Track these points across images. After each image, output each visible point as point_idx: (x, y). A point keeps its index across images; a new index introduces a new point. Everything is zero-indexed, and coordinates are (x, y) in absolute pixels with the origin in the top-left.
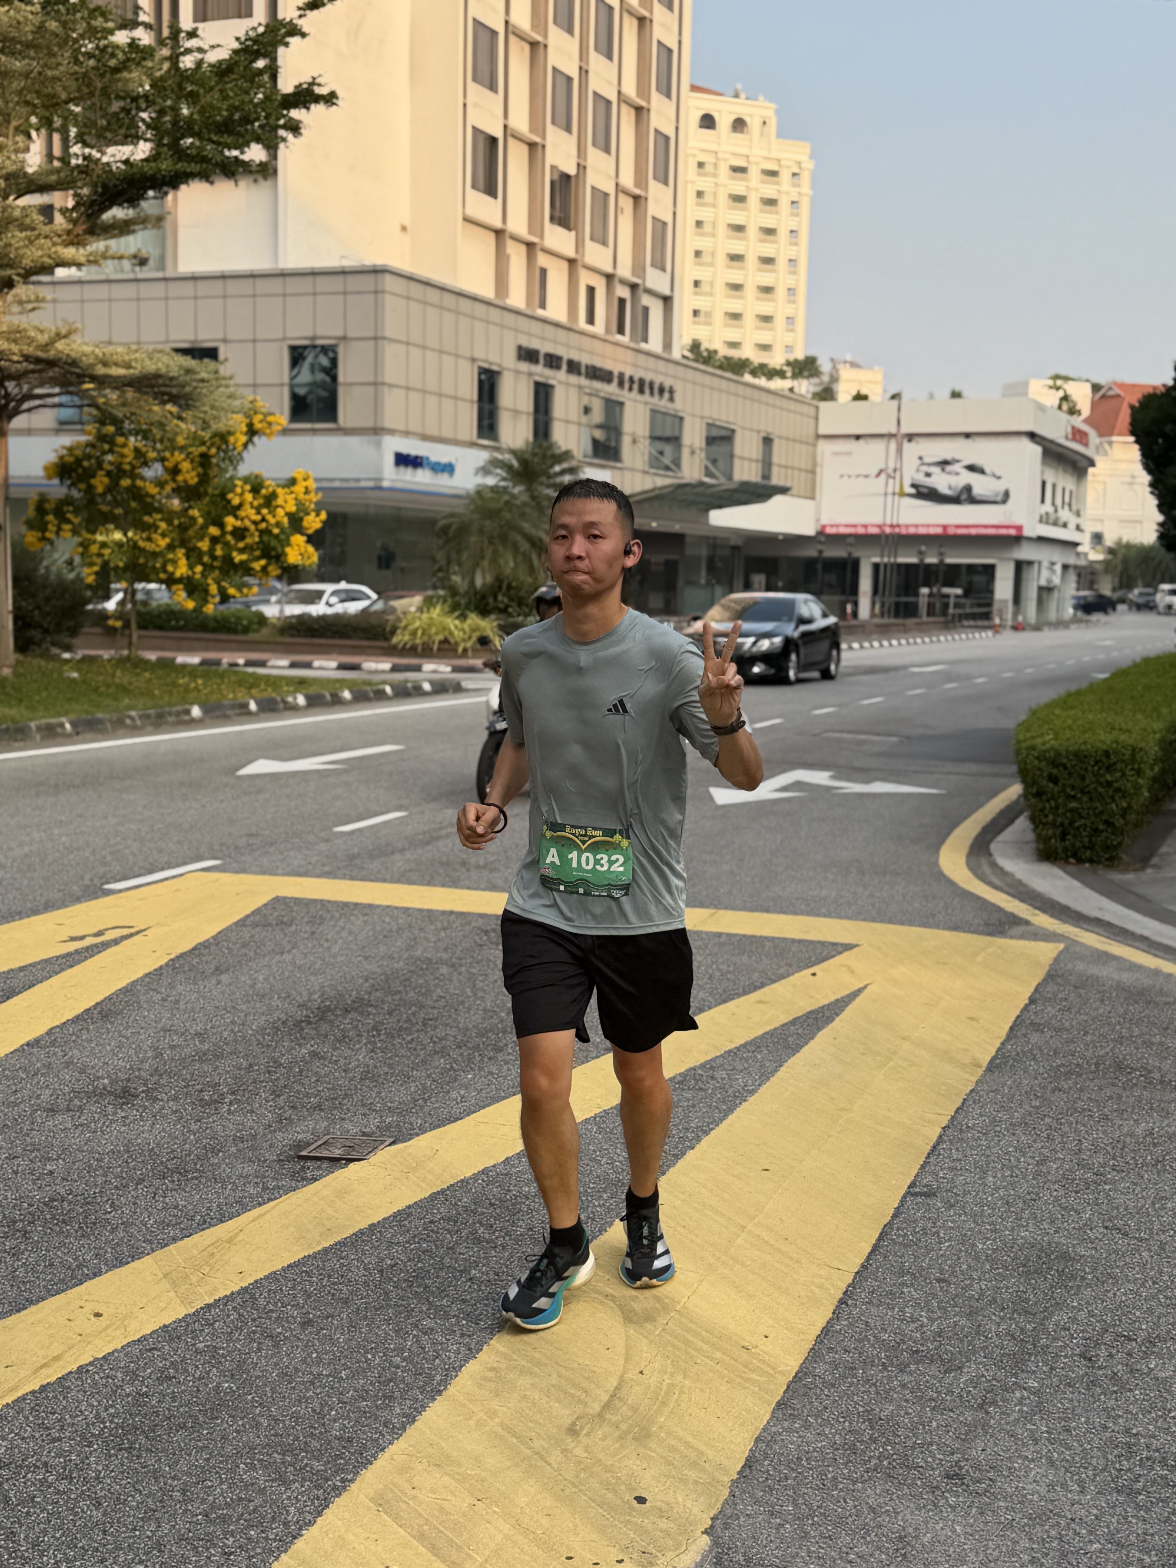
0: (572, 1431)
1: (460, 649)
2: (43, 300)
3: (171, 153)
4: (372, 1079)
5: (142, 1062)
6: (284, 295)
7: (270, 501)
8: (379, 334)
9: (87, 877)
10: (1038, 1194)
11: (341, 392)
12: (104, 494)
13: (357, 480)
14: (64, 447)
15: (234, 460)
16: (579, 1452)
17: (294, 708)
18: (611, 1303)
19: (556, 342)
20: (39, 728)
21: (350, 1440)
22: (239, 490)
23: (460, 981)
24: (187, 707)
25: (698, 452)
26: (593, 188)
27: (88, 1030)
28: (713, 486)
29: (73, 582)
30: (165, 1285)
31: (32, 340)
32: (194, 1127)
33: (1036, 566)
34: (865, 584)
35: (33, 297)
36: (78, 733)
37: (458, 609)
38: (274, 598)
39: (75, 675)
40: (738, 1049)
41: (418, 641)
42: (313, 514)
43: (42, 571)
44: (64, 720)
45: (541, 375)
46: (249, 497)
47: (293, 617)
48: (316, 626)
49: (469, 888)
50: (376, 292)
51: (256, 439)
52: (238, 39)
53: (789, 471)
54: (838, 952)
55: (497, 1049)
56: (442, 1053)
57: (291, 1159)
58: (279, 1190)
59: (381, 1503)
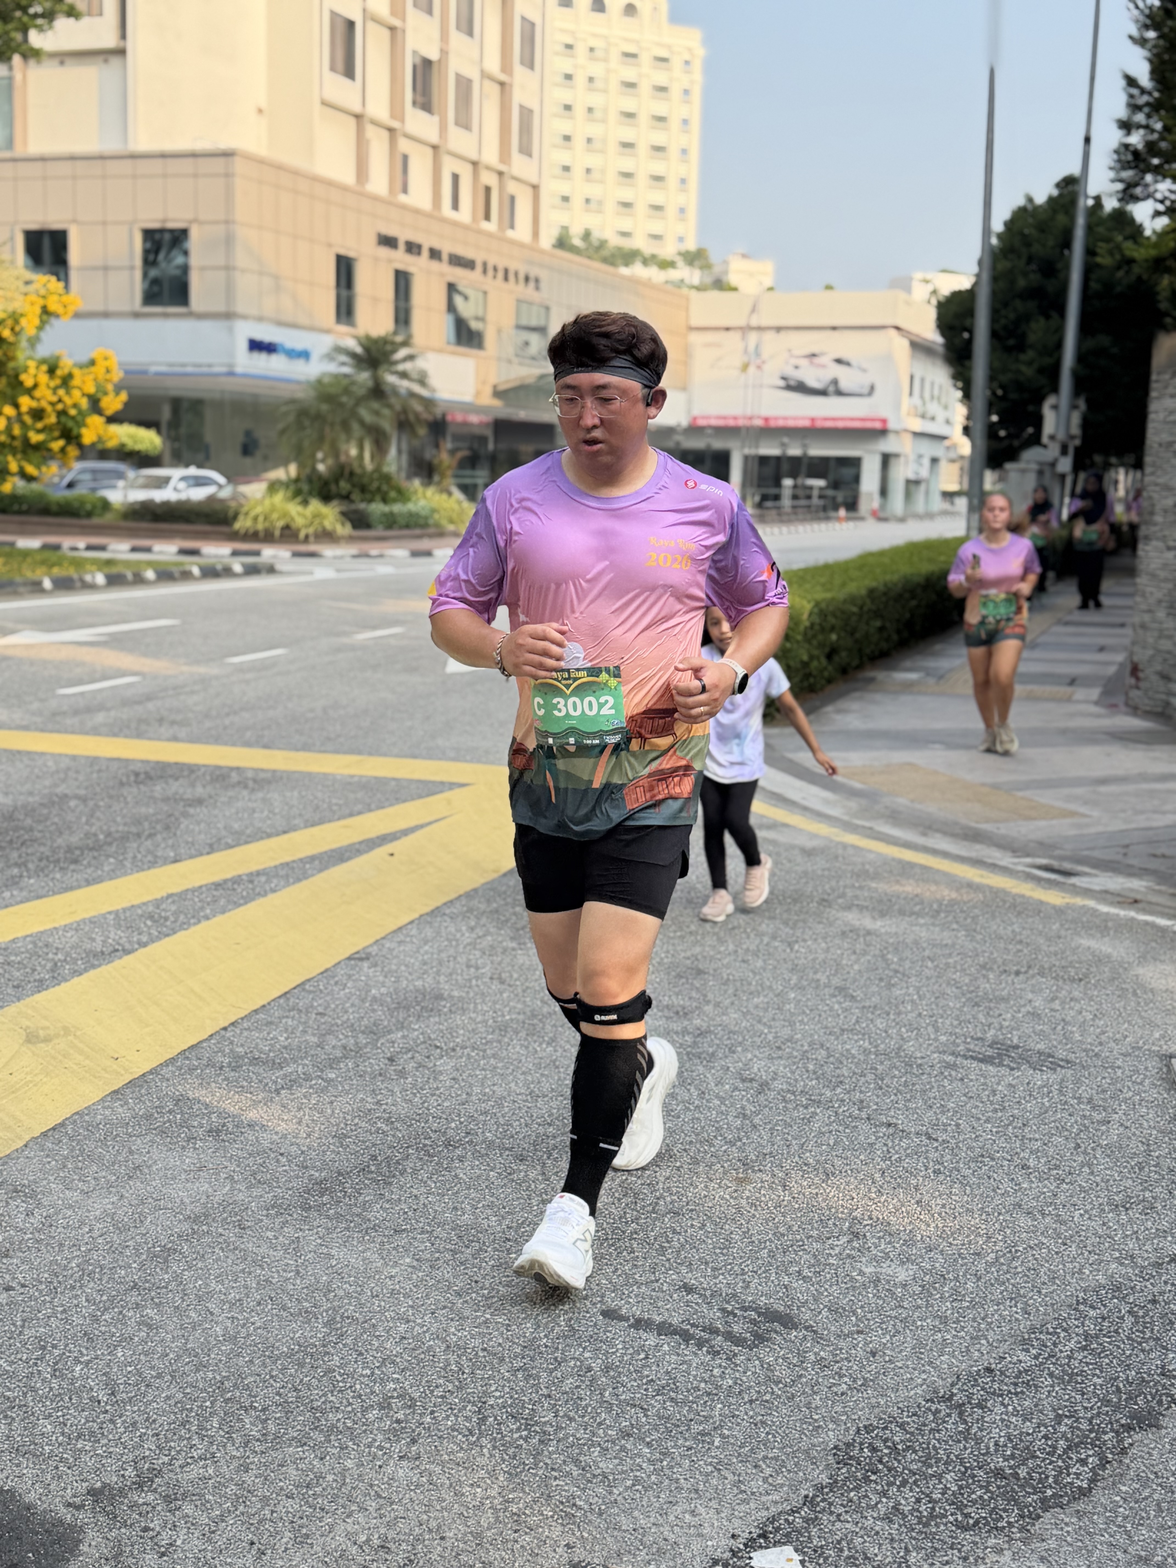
1: (302, 535)
6: (134, 176)
7: (66, 382)
8: (231, 218)
10: (455, 958)
11: (192, 274)
13: (209, 366)
17: (91, 587)
19: (415, 229)
23: (81, 812)
26: (457, 74)
33: (902, 458)
34: (737, 476)
37: (301, 495)
38: (121, 483)
40: (294, 861)
41: (260, 526)
42: (112, 395)
45: (401, 262)
46: (44, 378)
47: (137, 502)
48: (159, 512)
49: (150, 739)
50: (226, 175)
51: (52, 322)
54: (451, 789)
55: (74, 862)
56: (21, 865)
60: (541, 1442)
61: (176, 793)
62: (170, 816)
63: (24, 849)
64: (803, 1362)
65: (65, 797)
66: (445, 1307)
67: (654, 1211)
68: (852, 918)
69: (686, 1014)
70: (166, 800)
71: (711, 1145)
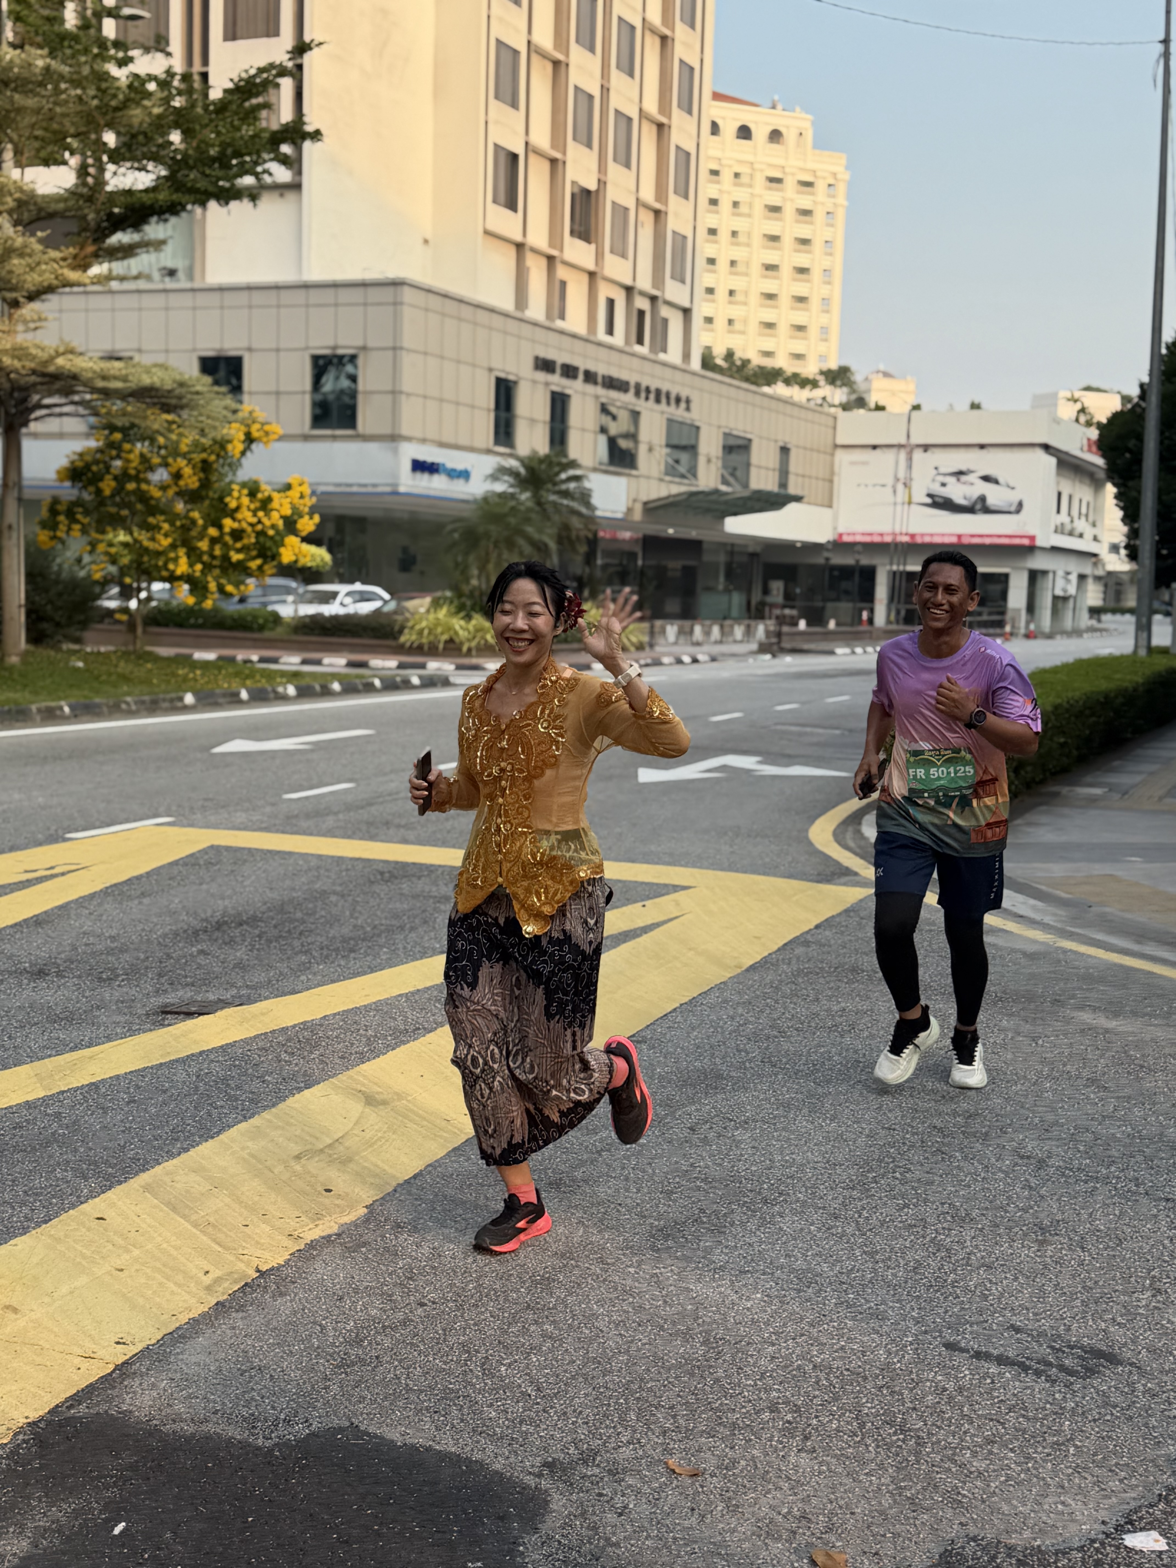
0: (298, 1157)
1: (465, 649)
2: (46, 319)
3: (169, 184)
4: (241, 968)
5: (59, 954)
6: (307, 306)
7: (266, 505)
8: (398, 345)
9: (53, 828)
10: (724, 1043)
11: (361, 400)
12: (113, 496)
13: (375, 485)
14: (75, 453)
15: (234, 466)
16: (298, 1168)
17: (284, 698)
18: (360, 1095)
19: (572, 353)
20: (39, 711)
21: (139, 1160)
22: (236, 494)
23: (343, 906)
24: (181, 694)
25: (714, 460)
26: (614, 203)
27: (22, 932)
28: (727, 494)
29: (84, 579)
30: (35, 1079)
31: (34, 357)
32: (87, 994)
33: (1051, 576)
34: (881, 591)
35: (36, 317)
36: (76, 716)
37: (464, 610)
38: (290, 598)
39: (80, 664)
41: (424, 641)
42: (307, 517)
43: (55, 568)
44: (63, 703)
45: (558, 385)
46: (245, 501)
47: (306, 616)
48: (328, 625)
49: (382, 841)
50: (395, 304)
51: (254, 446)
52: (231, 80)
53: (807, 480)
54: (676, 891)
55: (352, 951)
56: (306, 953)
57: (156, 1013)
58: (139, 1031)
59: (147, 1188)
60: (918, 1444)
61: (423, 891)
62: (424, 911)
63: (303, 939)
64: (1133, 1391)
65: (324, 893)
66: (802, 1335)
67: (968, 1264)
68: (1086, 1017)
69: (952, 1098)
70: (415, 897)
71: (1006, 1212)
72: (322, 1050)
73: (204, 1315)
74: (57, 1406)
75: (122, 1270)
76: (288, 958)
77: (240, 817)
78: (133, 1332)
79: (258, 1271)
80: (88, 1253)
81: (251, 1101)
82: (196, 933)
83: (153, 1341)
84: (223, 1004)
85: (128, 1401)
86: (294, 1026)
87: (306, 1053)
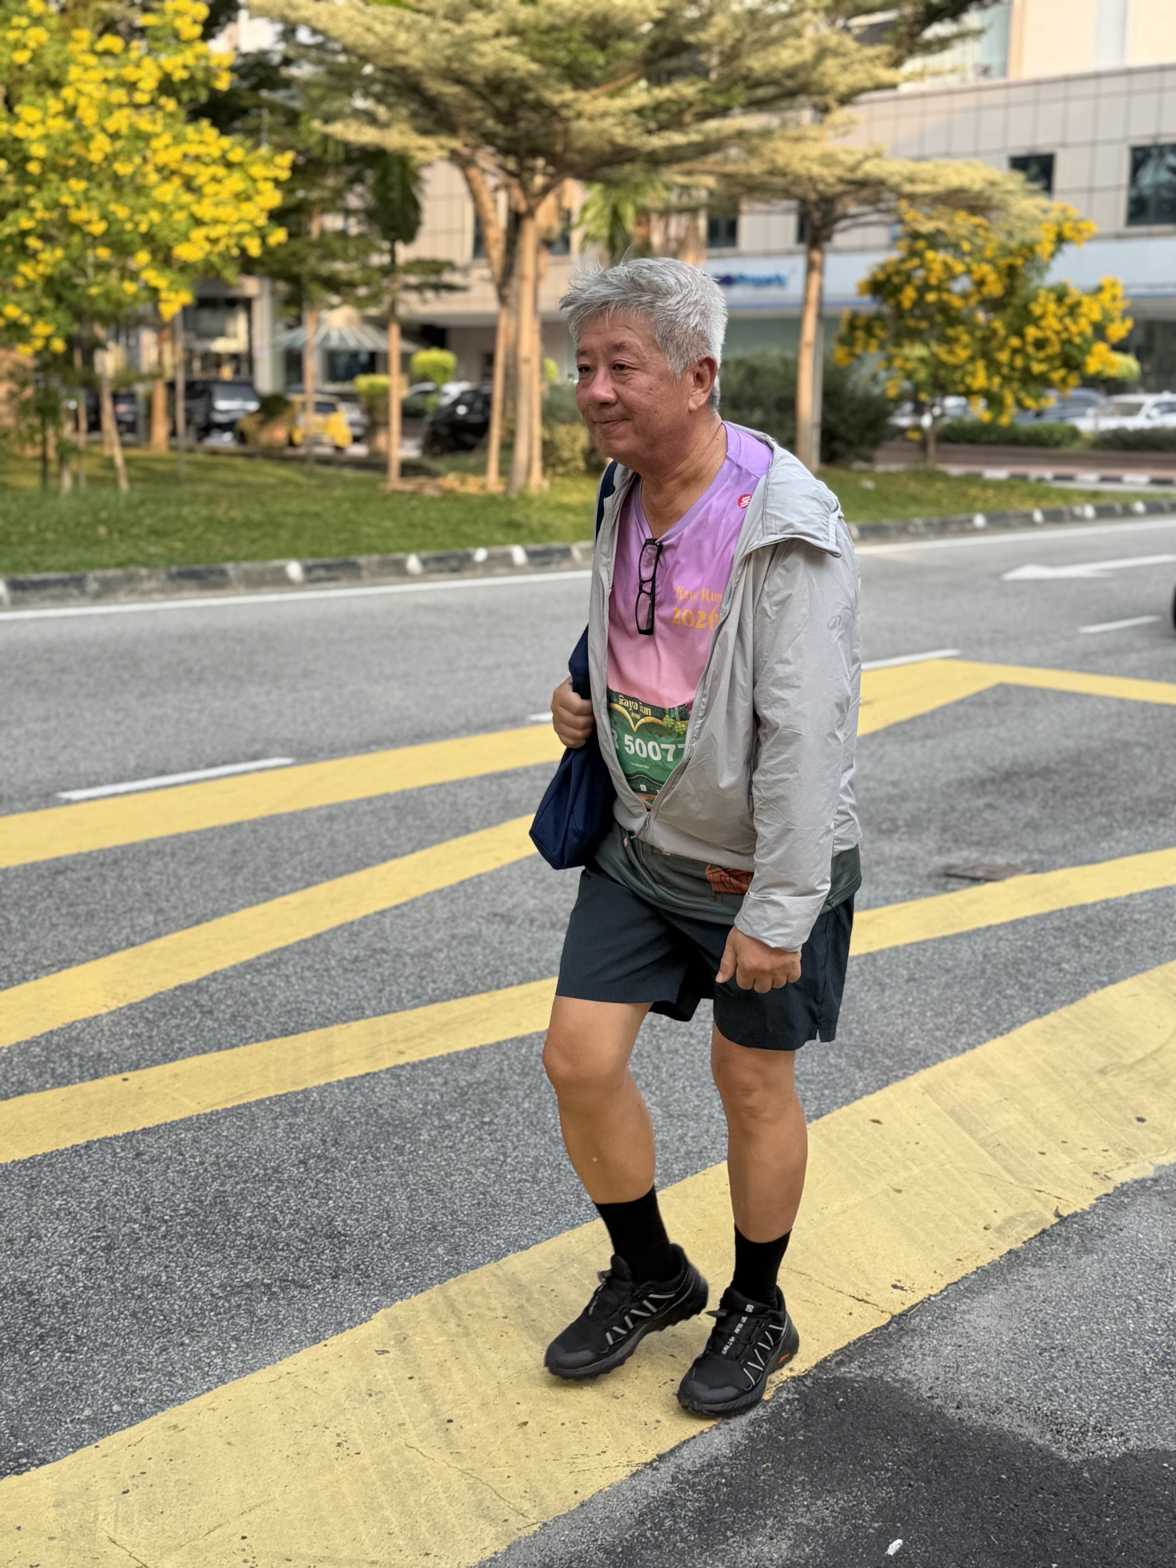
0: (1103, 1072)
2: (856, 124)
4: (1032, 828)
6: (1129, 93)
7: (1074, 310)
12: (912, 307)
14: (876, 266)
15: (1042, 269)
16: (1102, 1085)
17: (1081, 520)
22: (1042, 300)
24: (971, 516)
29: (877, 396)
31: (842, 163)
35: (846, 122)
38: (1091, 411)
39: (871, 485)
42: (1118, 322)
43: (850, 386)
46: (1052, 307)
47: (1108, 430)
48: (1131, 440)
51: (1064, 247)
55: (1161, 815)
56: (1107, 814)
57: (939, 875)
58: (921, 895)
59: (928, 1090)
63: (1103, 797)
65: (1126, 745)
72: (1128, 936)
73: (994, 1265)
74: (825, 1360)
75: (899, 1191)
76: (1087, 820)
77: (1032, 653)
78: (912, 1274)
79: (1058, 1215)
80: (862, 1164)
81: (1046, 992)
82: (983, 783)
83: (935, 1291)
84: (1012, 870)
85: (907, 1367)
86: (1094, 905)
87: (1109, 939)
